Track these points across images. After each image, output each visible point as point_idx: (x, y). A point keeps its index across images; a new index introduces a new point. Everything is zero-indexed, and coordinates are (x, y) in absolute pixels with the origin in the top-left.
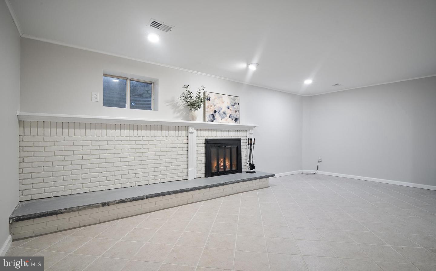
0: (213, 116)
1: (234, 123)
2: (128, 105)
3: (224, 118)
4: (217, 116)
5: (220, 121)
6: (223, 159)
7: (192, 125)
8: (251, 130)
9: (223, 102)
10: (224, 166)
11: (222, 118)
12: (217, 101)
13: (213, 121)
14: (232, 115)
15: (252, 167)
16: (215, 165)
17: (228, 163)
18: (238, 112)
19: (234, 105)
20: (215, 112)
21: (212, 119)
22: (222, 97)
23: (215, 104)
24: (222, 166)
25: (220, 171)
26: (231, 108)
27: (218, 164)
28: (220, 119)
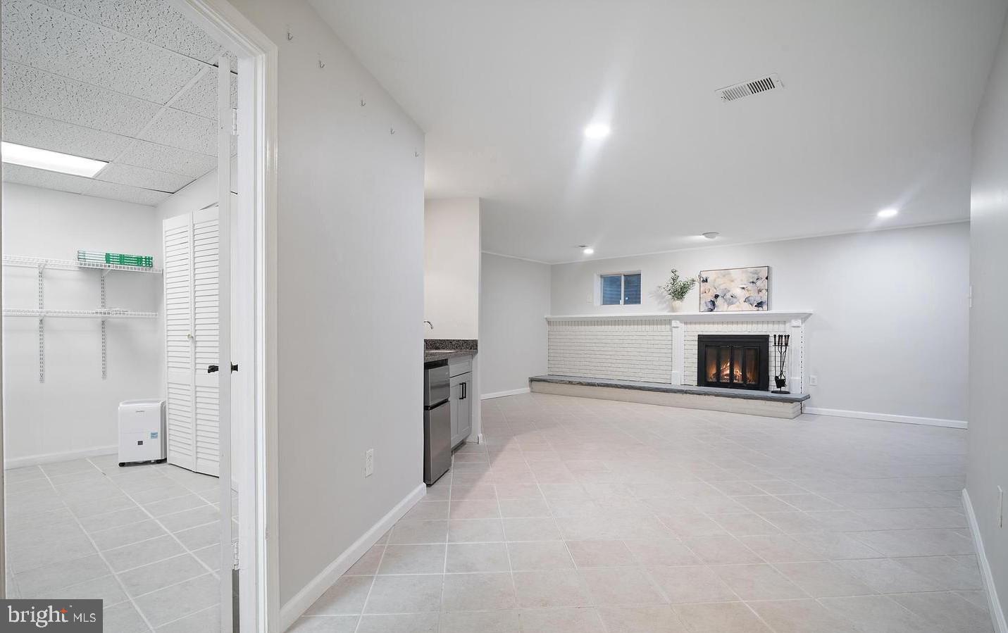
0: (713, 303)
1: (754, 311)
2: (622, 301)
3: (732, 303)
4: (719, 302)
5: (722, 309)
6: (729, 364)
7: (676, 318)
8: (793, 321)
9: (732, 281)
10: (732, 375)
11: (730, 304)
12: (719, 281)
13: (712, 310)
14: (750, 298)
15: (781, 383)
16: (714, 371)
17: (738, 372)
18: (764, 291)
19: (755, 281)
20: (717, 296)
21: (710, 306)
22: (729, 274)
23: (716, 285)
24: (726, 375)
25: (721, 381)
26: (750, 286)
27: (719, 372)
28: (726, 306)
